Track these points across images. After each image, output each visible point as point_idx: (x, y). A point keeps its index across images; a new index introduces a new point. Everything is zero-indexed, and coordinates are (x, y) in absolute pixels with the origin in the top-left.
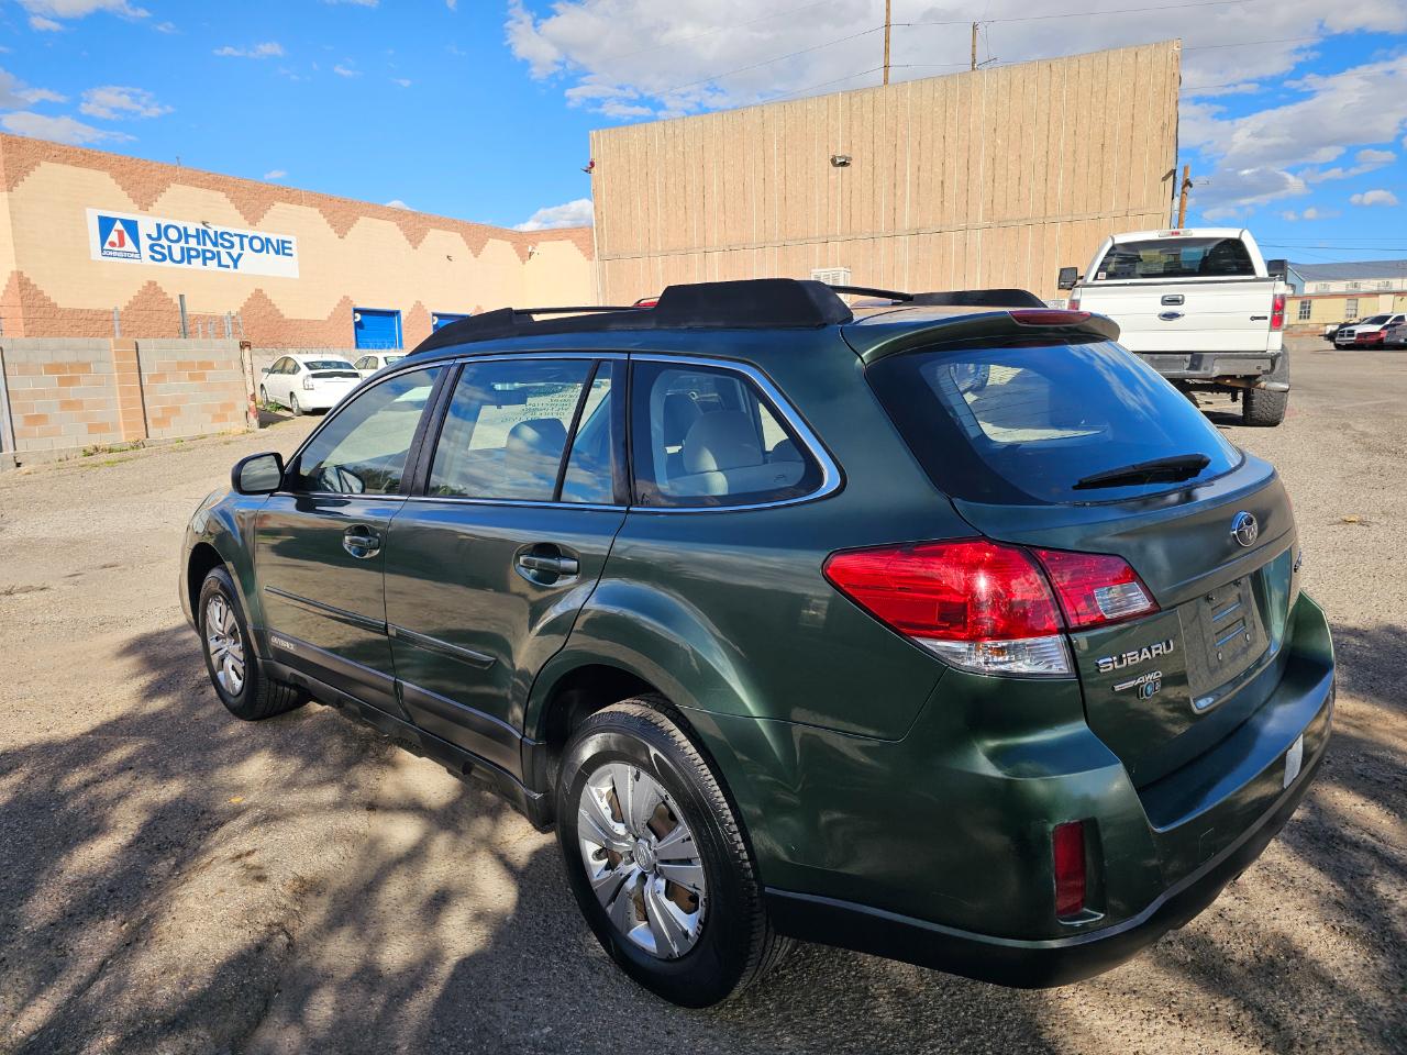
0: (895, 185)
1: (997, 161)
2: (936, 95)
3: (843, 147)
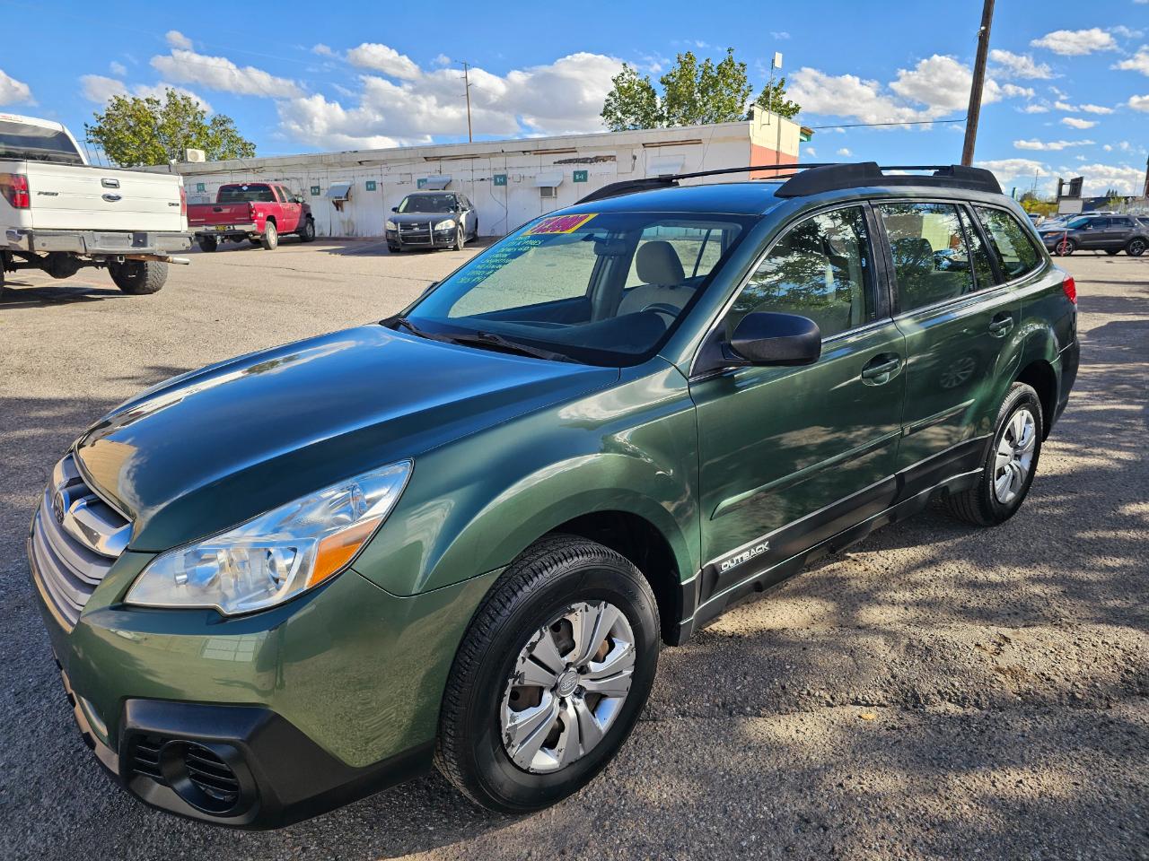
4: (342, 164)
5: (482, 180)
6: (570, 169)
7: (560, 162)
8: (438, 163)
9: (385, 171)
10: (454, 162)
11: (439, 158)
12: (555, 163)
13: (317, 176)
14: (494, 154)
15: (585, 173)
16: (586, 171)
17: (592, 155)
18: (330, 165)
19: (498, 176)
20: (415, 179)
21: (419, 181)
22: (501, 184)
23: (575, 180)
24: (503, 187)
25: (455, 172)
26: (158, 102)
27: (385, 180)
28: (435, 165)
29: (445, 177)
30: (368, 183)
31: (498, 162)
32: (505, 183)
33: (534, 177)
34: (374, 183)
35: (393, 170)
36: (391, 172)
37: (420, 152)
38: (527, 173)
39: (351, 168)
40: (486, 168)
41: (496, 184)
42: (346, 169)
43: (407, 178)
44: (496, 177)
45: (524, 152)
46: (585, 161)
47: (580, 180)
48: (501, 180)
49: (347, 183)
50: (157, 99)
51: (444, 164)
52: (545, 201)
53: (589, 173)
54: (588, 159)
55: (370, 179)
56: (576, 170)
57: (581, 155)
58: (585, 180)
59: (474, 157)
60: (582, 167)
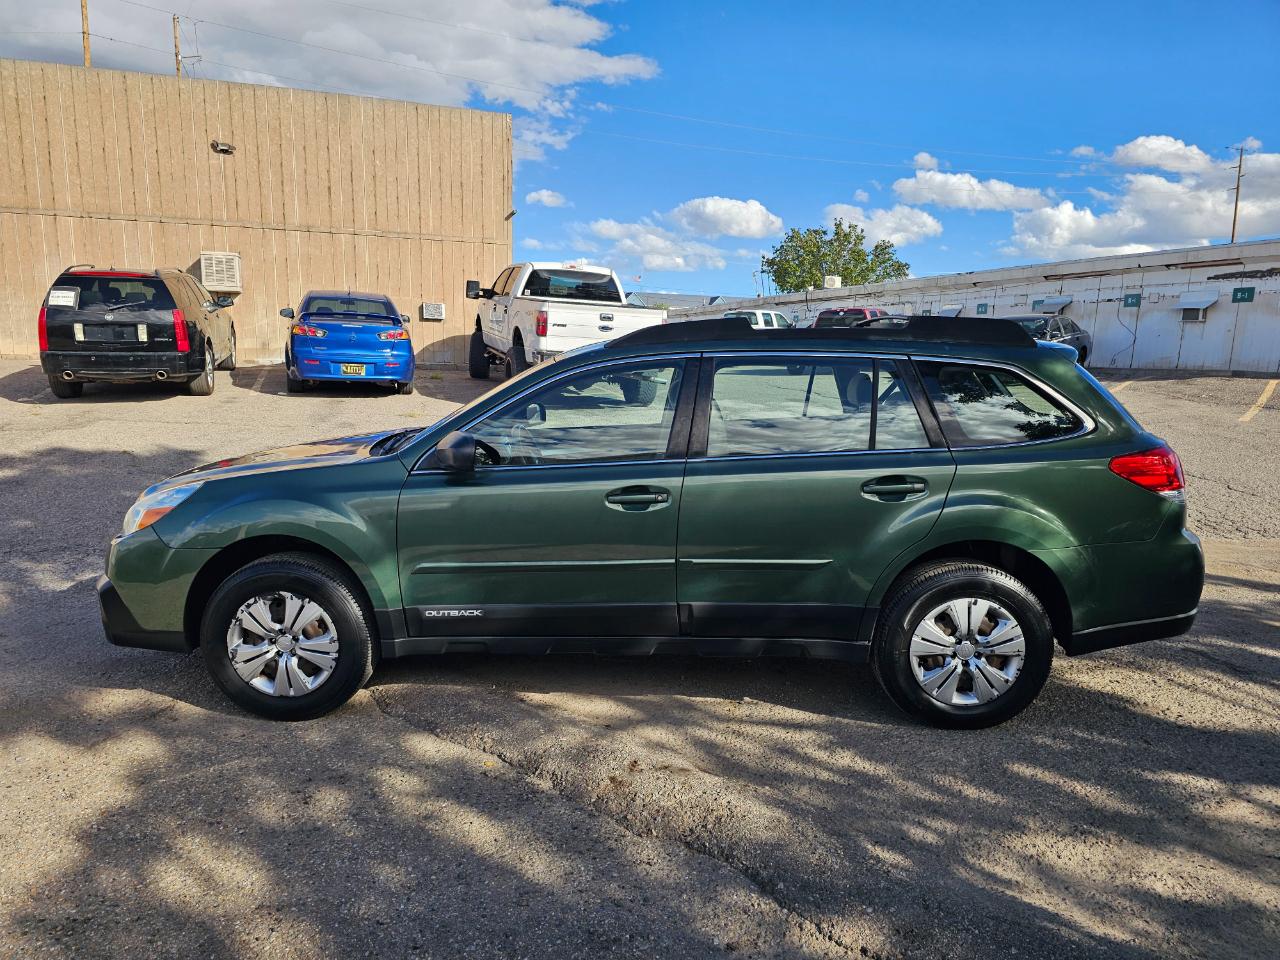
0: (282, 182)
1: (378, 179)
2: (317, 108)
3: (224, 135)
4: (957, 286)
5: (1109, 300)
6: (1229, 286)
7: (1217, 277)
8: (1059, 283)
9: (999, 292)
10: (1080, 280)
11: (1062, 277)
12: (1209, 278)
13: (930, 299)
14: (1127, 271)
15: (1251, 291)
16: (1253, 289)
17: (1265, 267)
18: (945, 288)
19: (1130, 296)
20: (1030, 301)
21: (1035, 303)
22: (1132, 305)
23: (1235, 300)
24: (1135, 309)
25: (1076, 291)
26: (825, 233)
27: (998, 302)
28: (1056, 285)
29: (1064, 299)
30: (979, 306)
31: (1134, 279)
32: (1137, 304)
33: (1178, 297)
34: (985, 305)
35: (1008, 291)
36: (1006, 293)
37: (1040, 270)
38: (1169, 291)
39: (965, 290)
40: (1114, 287)
41: (1126, 305)
42: (960, 291)
43: (1022, 300)
44: (1127, 297)
45: (1168, 266)
46: (1252, 275)
47: (1243, 300)
48: (1133, 301)
49: (959, 307)
50: (824, 229)
51: (1067, 283)
52: (1189, 326)
53: (1257, 291)
54: (1258, 272)
55: (983, 301)
56: (1239, 286)
57: (1249, 268)
58: (1250, 299)
59: (1101, 274)
60: (1247, 283)
